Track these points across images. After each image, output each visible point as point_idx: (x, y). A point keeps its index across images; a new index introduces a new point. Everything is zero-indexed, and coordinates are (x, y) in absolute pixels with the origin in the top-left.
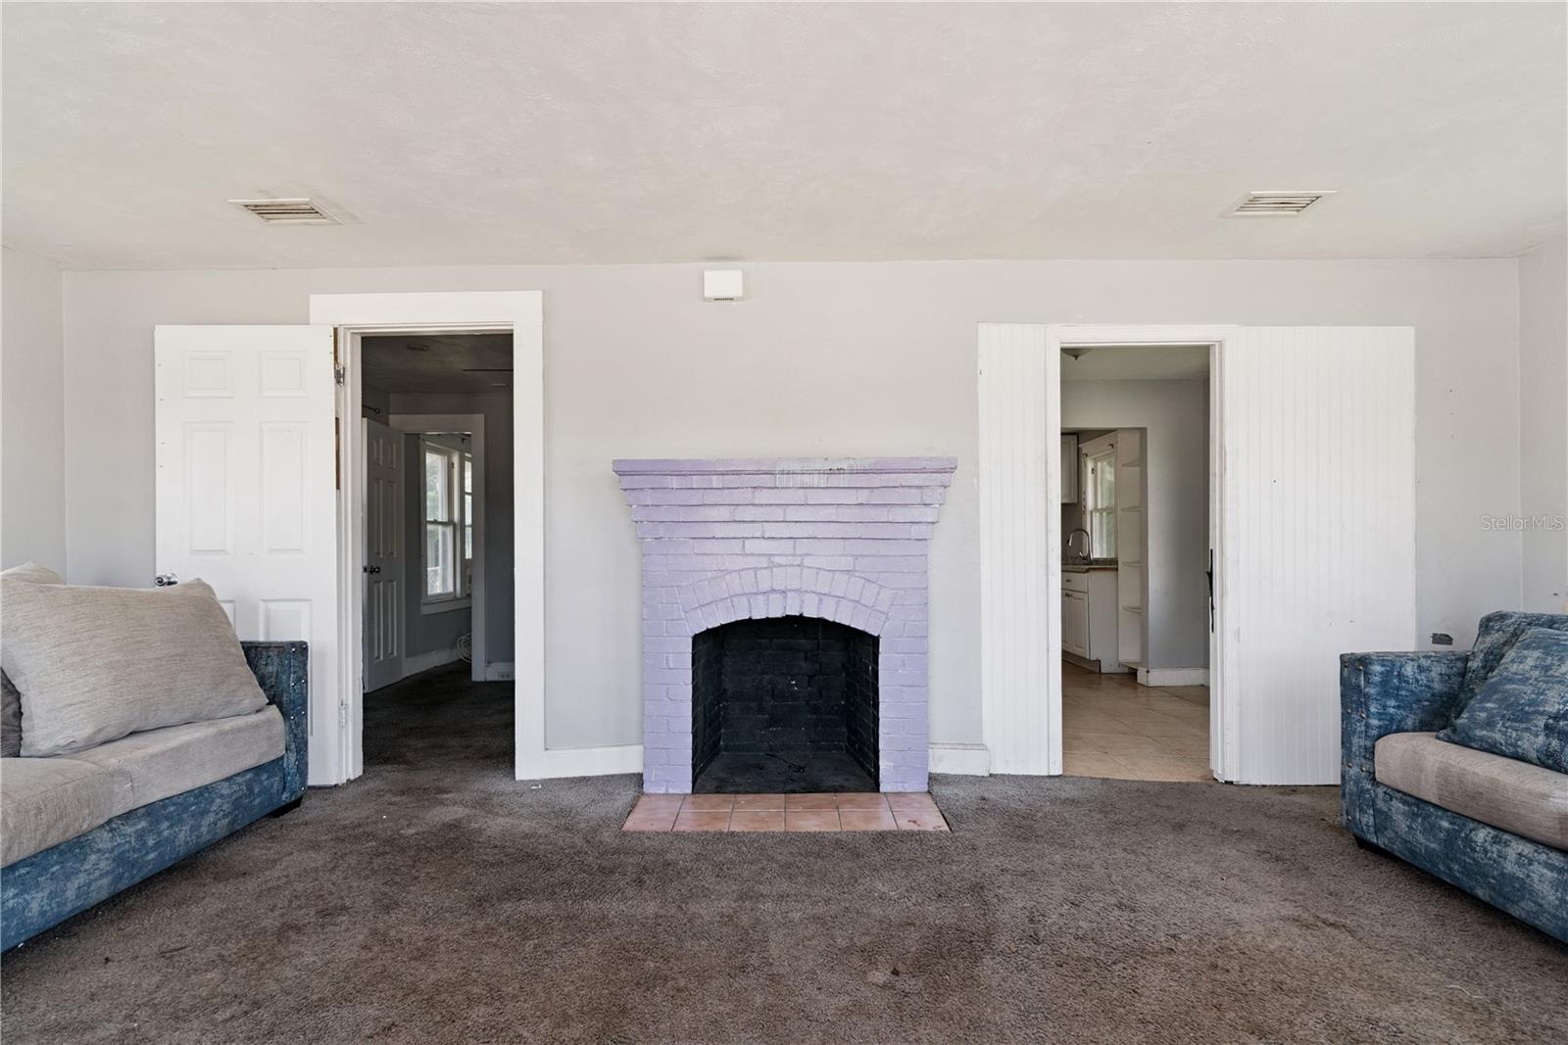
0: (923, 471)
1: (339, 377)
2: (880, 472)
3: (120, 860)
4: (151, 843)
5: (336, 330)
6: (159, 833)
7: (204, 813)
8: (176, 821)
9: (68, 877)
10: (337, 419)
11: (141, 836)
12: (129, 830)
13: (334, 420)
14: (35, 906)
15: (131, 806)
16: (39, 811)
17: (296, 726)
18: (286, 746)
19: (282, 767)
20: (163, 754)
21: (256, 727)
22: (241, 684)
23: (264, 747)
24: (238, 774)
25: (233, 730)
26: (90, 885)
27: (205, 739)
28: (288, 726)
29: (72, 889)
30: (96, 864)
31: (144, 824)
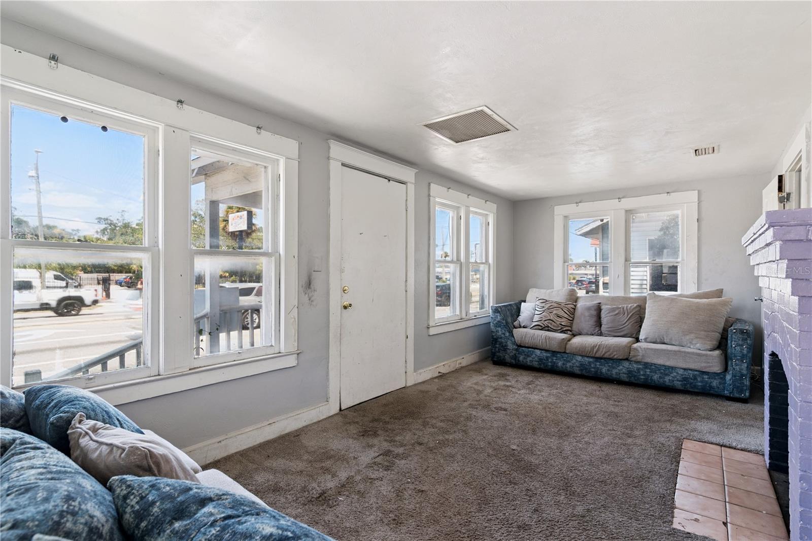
3: (630, 372)
4: (642, 373)
5: (780, 177)
8: (656, 372)
9: (614, 368)
11: (639, 369)
12: (635, 366)
15: (639, 360)
16: (603, 348)
17: (736, 365)
18: (726, 370)
19: (724, 378)
20: (652, 349)
21: (699, 355)
22: (697, 338)
23: (703, 365)
24: (691, 370)
25: (685, 352)
26: (620, 374)
27: (671, 351)
28: (729, 363)
29: (614, 371)
30: (622, 369)
31: (641, 367)
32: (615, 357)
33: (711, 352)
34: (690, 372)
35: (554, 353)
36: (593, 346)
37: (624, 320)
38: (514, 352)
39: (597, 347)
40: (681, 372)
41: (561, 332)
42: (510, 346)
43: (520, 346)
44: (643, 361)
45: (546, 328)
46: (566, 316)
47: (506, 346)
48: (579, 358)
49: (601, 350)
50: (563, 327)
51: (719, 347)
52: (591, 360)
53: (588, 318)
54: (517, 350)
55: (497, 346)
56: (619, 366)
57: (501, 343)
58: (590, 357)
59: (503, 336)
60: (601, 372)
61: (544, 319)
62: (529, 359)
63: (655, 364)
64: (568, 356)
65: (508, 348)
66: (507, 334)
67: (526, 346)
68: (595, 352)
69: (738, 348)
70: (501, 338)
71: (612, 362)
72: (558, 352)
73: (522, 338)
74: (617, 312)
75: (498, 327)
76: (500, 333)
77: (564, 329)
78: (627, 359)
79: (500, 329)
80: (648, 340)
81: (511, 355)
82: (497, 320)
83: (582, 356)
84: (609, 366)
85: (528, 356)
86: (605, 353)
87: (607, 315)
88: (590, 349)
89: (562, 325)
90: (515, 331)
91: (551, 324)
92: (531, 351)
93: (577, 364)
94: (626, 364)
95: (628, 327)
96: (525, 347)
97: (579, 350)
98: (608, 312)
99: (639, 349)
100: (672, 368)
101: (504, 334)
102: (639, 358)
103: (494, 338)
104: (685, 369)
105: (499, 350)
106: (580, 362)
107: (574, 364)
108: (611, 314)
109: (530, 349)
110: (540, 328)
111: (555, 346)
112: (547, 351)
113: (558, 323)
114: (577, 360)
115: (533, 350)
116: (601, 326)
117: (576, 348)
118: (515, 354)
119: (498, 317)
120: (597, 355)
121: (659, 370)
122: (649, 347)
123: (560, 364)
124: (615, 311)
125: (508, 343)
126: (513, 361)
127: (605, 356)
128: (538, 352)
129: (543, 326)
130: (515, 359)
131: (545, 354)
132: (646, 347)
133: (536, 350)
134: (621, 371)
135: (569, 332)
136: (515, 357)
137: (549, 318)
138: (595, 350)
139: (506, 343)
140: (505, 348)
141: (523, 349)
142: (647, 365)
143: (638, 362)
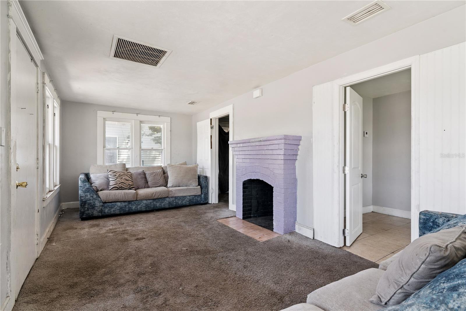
0: (276, 139)
1: (212, 128)
2: (269, 140)
3: (169, 203)
4: (174, 202)
5: (211, 119)
6: (176, 201)
7: (184, 200)
8: (179, 200)
9: (162, 202)
10: (211, 136)
11: (173, 200)
12: (171, 199)
13: (210, 136)
14: (158, 205)
15: (173, 196)
16: (158, 193)
17: (205, 190)
18: (202, 193)
19: (201, 197)
20: (178, 190)
21: (194, 189)
22: (193, 182)
23: (196, 192)
24: (191, 196)
25: (190, 189)
26: (165, 205)
27: (185, 189)
28: (202, 190)
29: (163, 204)
30: (166, 202)
31: (174, 199)
32: (164, 196)
33: (197, 187)
34: (191, 197)
35: (129, 202)
36: (153, 193)
37: (159, 178)
38: (101, 207)
39: (155, 193)
40: (188, 197)
41: (129, 189)
42: (98, 204)
43: (105, 203)
44: (174, 196)
45: (121, 188)
46: (130, 179)
47: (94, 205)
48: (145, 202)
49: (157, 194)
50: (130, 186)
51: (199, 185)
52: (151, 201)
53: (141, 179)
54: (102, 206)
55: (86, 206)
56: (164, 201)
57: (89, 204)
58: (151, 200)
59: (91, 198)
60: (156, 206)
61: (119, 183)
62: (112, 210)
63: (179, 196)
64: (138, 202)
65: (97, 205)
66: (95, 196)
67: (110, 201)
68: (154, 196)
69: (205, 184)
70: (90, 200)
71: (161, 200)
72: (132, 201)
73: (107, 197)
74: (154, 174)
75: (87, 192)
76: (89, 196)
77: (131, 187)
78: (168, 197)
79: (88, 194)
80: (173, 186)
81: (98, 210)
82: (86, 187)
83: (146, 200)
84: (160, 202)
85: (112, 208)
86: (159, 195)
87: (150, 176)
88: (151, 195)
89: (130, 185)
90: (100, 193)
91: (123, 185)
92: (113, 204)
93: (144, 205)
94: (168, 199)
95: (162, 181)
96: (109, 203)
97: (145, 197)
98: (150, 175)
99: (173, 191)
100: (185, 196)
101: (92, 197)
102: (172, 195)
103: (83, 201)
104: (189, 196)
105: (88, 209)
106: (145, 203)
107: (142, 206)
108: (152, 176)
109: (113, 203)
110: (116, 188)
111: (131, 197)
112: (124, 202)
113: (127, 184)
114: (144, 203)
115: (115, 203)
116: (147, 183)
117: (143, 196)
118: (101, 209)
119: (87, 185)
120: (155, 198)
121: (181, 199)
122: (176, 189)
123: (134, 208)
124: (153, 174)
125: (96, 202)
126: (100, 214)
127: (159, 197)
128: (119, 204)
129: (119, 187)
130: (101, 212)
131: (124, 204)
132: (175, 189)
133: (117, 203)
134: (165, 203)
135: (133, 188)
136: (101, 211)
137: (121, 182)
138: (154, 195)
139: (94, 202)
140: (93, 207)
141: (108, 204)
142: (176, 198)
143: (172, 197)
